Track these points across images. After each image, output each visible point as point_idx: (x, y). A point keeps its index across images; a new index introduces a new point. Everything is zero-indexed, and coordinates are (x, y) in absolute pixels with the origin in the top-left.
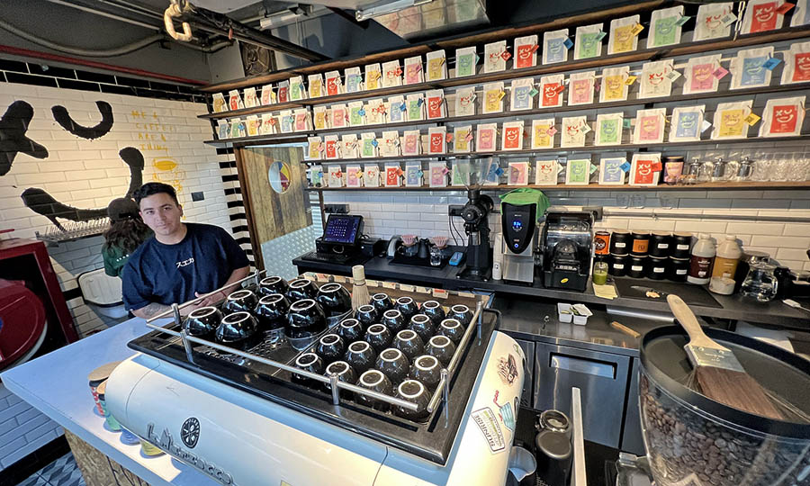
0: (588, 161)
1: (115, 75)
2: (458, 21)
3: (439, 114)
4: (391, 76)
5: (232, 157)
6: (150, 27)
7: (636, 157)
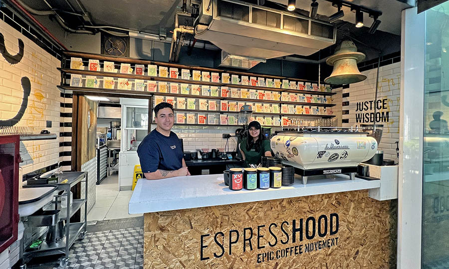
0: (270, 118)
1: (30, 26)
2: (242, 67)
3: (226, 96)
4: (206, 77)
5: (70, 101)
6: (49, 5)
7: (282, 117)
